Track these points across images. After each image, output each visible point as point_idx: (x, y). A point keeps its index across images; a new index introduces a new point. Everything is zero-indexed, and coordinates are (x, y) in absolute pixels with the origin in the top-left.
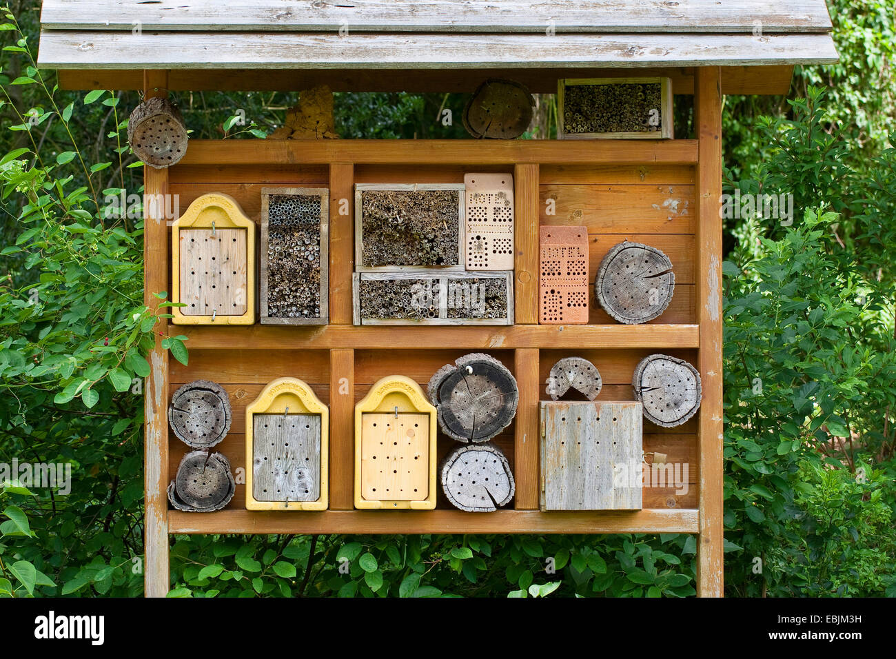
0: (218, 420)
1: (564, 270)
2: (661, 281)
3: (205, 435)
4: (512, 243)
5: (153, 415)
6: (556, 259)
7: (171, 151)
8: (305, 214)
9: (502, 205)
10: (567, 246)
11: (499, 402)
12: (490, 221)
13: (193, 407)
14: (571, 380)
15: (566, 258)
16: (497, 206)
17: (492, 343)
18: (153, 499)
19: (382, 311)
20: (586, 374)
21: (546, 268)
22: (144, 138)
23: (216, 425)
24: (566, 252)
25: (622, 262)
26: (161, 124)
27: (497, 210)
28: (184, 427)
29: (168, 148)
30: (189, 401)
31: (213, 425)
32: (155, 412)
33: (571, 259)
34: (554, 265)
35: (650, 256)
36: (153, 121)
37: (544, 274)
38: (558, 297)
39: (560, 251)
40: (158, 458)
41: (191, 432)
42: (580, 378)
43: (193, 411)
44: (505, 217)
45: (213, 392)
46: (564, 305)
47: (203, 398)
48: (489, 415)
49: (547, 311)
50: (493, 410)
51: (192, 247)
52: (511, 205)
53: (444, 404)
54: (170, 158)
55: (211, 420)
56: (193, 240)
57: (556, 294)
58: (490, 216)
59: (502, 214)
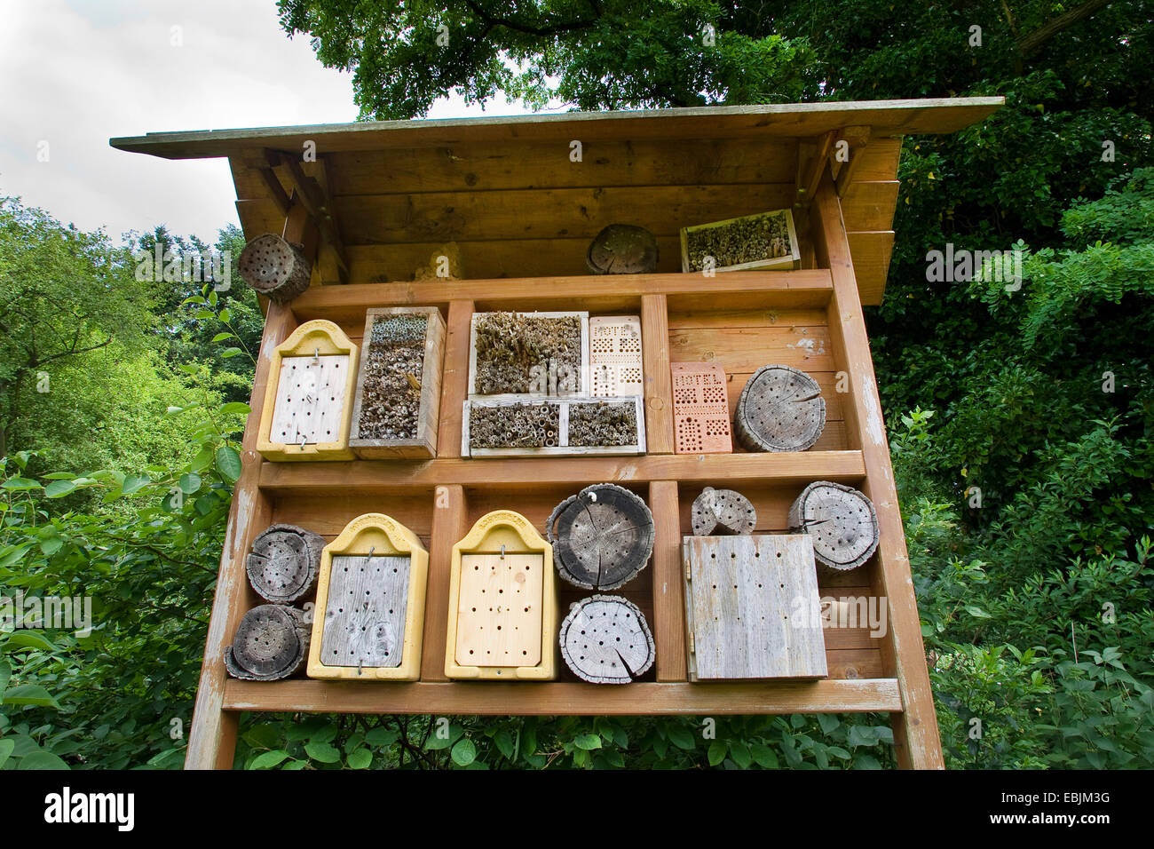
0: (301, 568)
1: (700, 398)
2: (811, 407)
3: (284, 586)
4: (641, 372)
5: (230, 561)
6: (691, 387)
7: (277, 273)
8: (409, 331)
9: (629, 337)
10: (702, 374)
11: (630, 537)
12: (616, 351)
13: (274, 552)
14: (718, 514)
15: (702, 386)
16: (623, 337)
17: (621, 476)
18: (210, 664)
19: (493, 438)
20: (736, 507)
21: (680, 396)
22: (251, 262)
23: (298, 573)
24: (701, 379)
25: (765, 384)
26: (269, 245)
27: (623, 341)
28: (262, 575)
29: (275, 270)
30: (270, 544)
31: (295, 574)
32: (231, 558)
33: (707, 387)
34: (688, 393)
35: (796, 378)
36: (261, 243)
37: (678, 402)
38: (696, 426)
39: (694, 379)
40: (226, 612)
41: (270, 582)
42: (729, 512)
43: (273, 557)
44: (632, 348)
45: (297, 533)
46: (703, 433)
47: (285, 541)
48: (619, 555)
49: (684, 440)
50: (624, 548)
51: (292, 374)
52: (639, 336)
53: (562, 540)
54: (276, 281)
55: (293, 566)
56: (294, 368)
57: (692, 422)
58: (617, 347)
59: (629, 345)
